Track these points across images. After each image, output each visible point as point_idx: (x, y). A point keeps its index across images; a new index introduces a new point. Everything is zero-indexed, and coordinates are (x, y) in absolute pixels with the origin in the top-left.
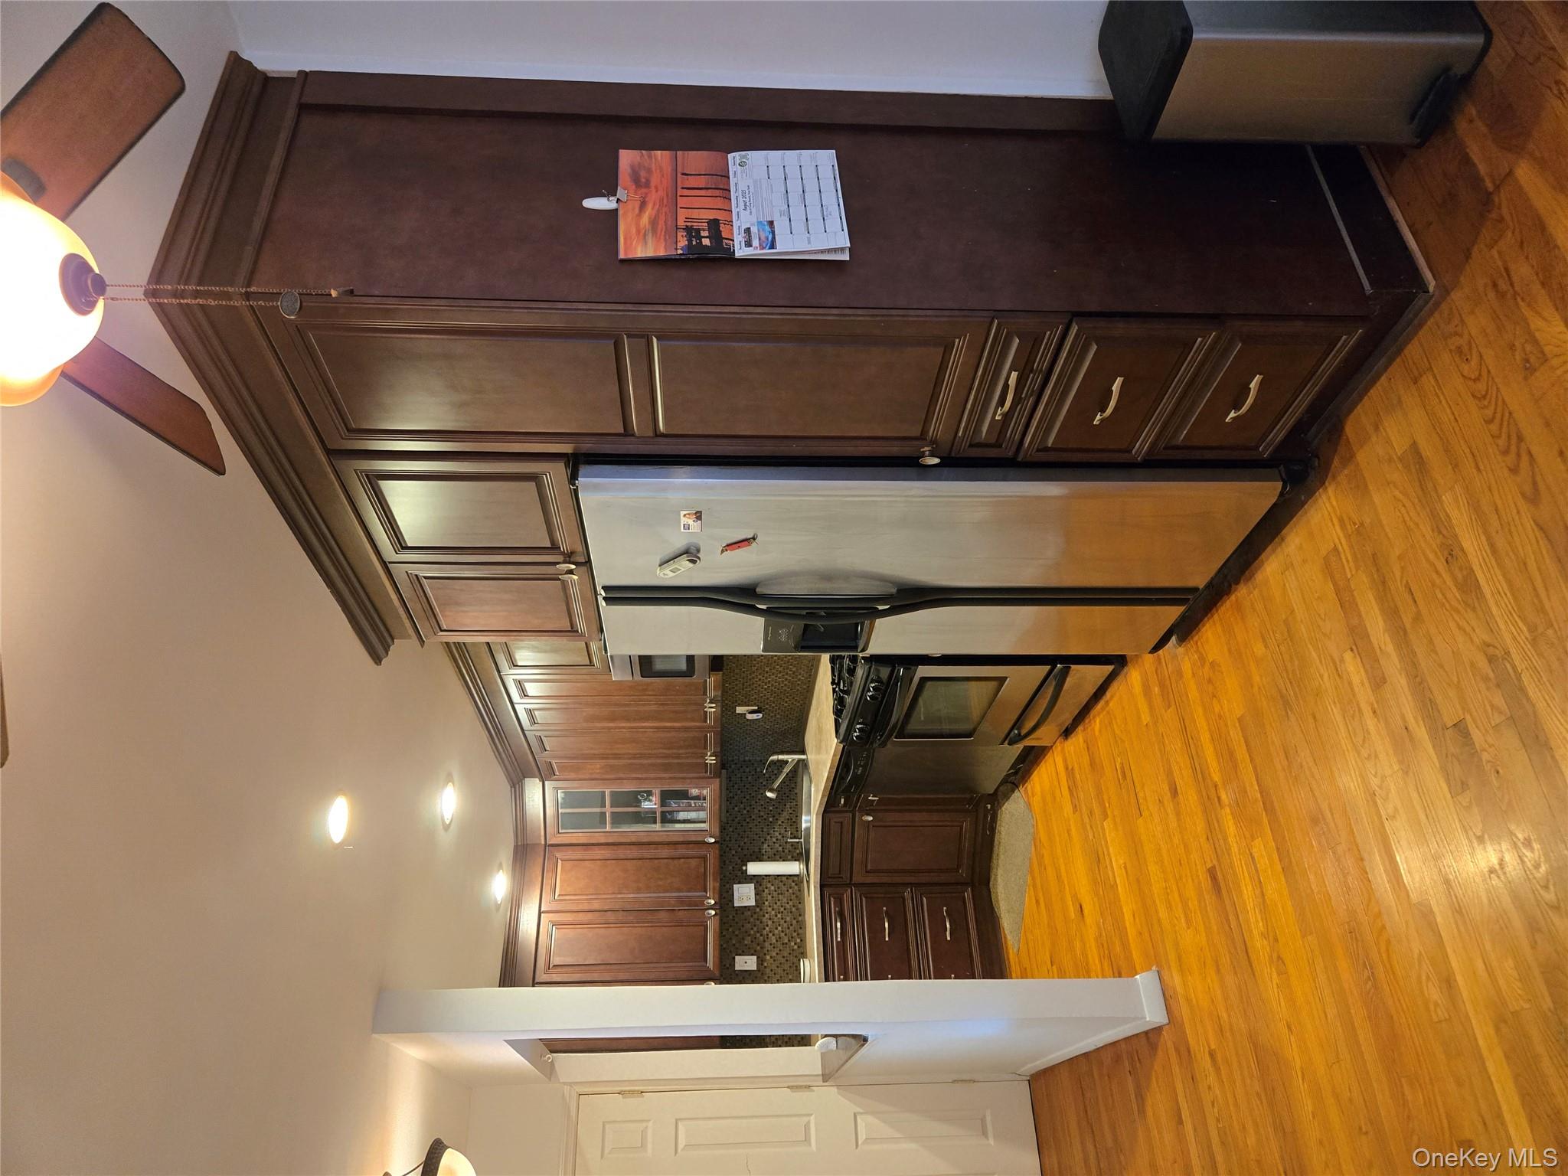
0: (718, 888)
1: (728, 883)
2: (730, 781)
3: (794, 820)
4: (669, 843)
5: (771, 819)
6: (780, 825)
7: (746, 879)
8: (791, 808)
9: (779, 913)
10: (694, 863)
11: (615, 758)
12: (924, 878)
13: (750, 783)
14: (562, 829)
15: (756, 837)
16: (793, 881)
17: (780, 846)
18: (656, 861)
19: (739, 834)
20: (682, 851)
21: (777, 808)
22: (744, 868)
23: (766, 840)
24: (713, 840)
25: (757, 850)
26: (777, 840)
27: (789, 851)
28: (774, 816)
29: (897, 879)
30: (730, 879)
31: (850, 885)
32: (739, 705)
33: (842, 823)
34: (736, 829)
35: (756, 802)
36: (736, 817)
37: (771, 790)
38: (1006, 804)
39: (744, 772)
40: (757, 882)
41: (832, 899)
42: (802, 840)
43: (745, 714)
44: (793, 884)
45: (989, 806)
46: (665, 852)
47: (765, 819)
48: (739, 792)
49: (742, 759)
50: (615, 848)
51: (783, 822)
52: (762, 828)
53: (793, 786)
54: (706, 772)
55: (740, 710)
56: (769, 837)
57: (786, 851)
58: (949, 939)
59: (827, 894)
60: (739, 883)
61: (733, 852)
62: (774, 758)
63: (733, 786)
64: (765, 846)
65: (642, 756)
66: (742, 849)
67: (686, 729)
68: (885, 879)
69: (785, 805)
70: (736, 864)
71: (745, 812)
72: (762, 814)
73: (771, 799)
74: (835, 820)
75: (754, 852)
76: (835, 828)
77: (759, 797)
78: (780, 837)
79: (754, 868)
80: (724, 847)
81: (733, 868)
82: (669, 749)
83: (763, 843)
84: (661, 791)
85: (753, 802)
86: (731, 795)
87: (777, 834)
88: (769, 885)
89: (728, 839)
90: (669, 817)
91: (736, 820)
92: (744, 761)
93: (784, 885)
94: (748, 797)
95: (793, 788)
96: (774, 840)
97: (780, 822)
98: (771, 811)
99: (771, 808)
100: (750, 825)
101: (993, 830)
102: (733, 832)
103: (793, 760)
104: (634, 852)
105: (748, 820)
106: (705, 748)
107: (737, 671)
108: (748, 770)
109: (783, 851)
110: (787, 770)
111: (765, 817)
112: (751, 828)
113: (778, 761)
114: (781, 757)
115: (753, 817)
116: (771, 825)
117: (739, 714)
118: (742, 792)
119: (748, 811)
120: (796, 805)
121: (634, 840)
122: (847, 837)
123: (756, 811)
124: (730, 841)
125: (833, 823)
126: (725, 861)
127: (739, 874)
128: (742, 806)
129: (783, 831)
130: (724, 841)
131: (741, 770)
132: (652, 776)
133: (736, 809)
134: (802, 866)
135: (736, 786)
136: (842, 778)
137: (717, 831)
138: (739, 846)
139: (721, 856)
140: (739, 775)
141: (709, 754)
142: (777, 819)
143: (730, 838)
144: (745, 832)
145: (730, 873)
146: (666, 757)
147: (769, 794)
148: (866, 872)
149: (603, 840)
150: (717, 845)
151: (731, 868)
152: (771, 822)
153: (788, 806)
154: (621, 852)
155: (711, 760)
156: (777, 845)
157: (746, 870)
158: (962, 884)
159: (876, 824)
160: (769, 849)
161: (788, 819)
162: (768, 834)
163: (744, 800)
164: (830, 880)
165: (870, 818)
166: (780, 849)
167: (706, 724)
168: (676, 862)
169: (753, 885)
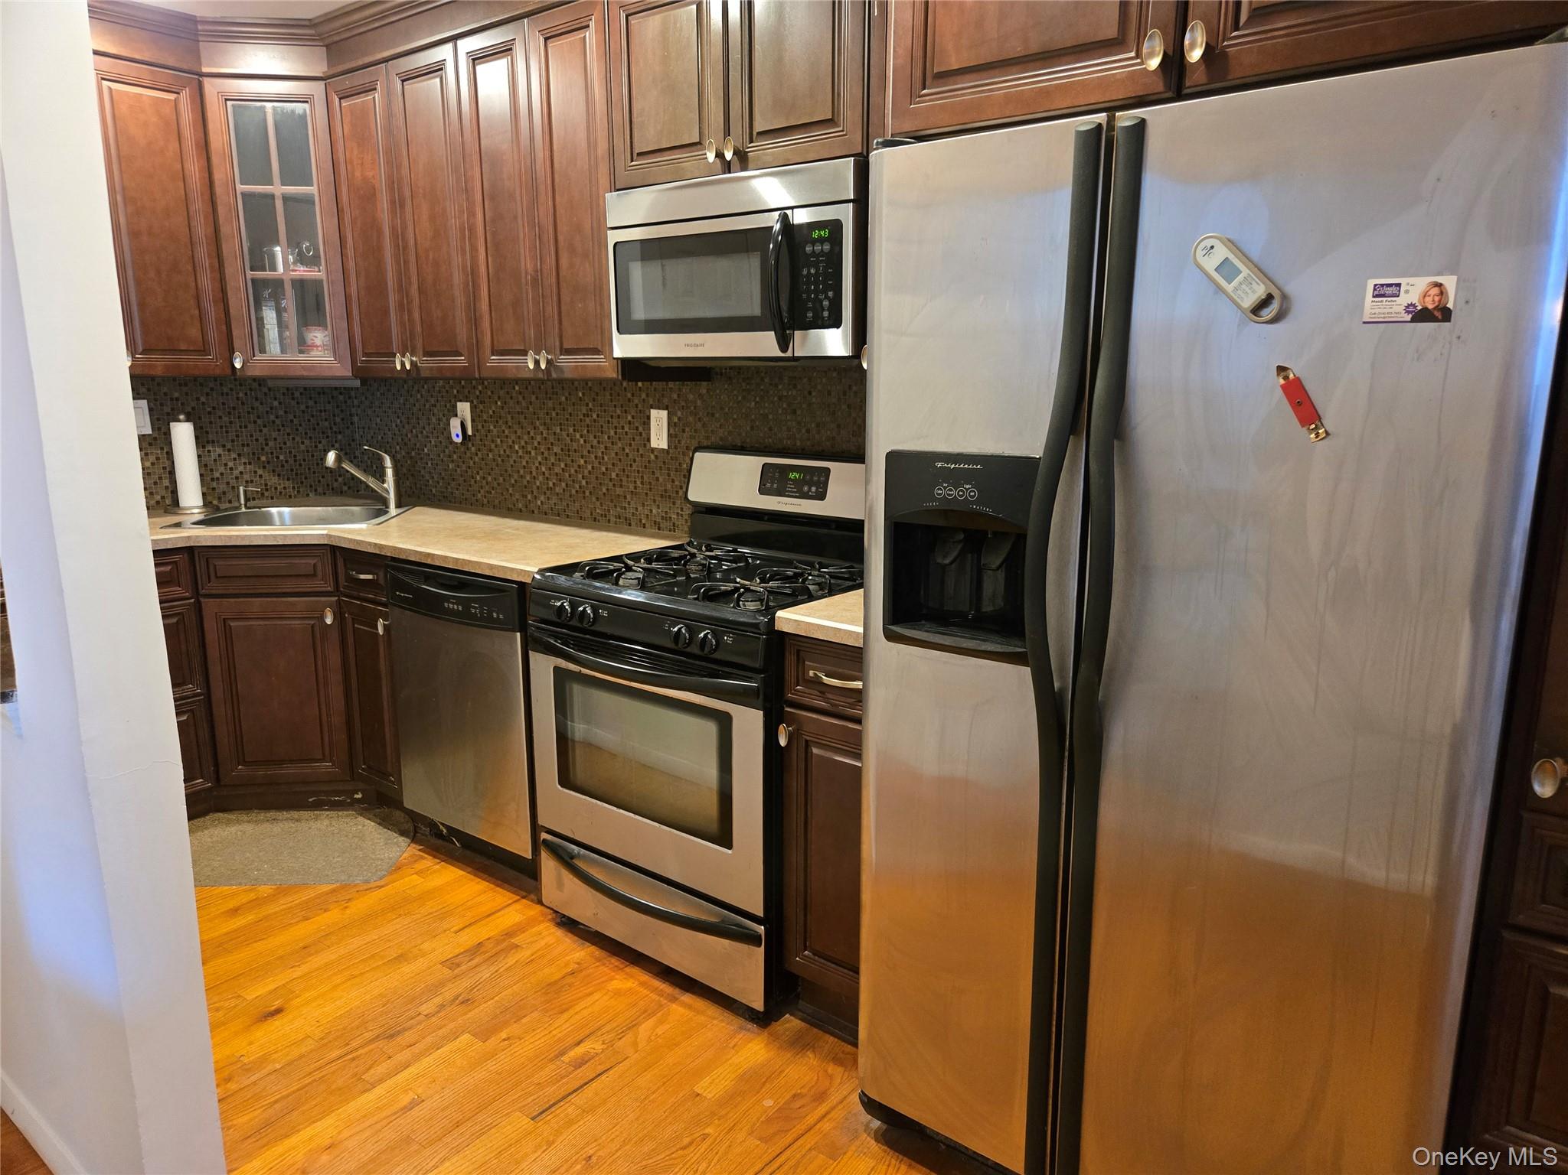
0: (152, 373)
1: (149, 390)
2: (319, 393)
3: (266, 494)
4: (224, 291)
5: (263, 458)
6: (255, 472)
7: (158, 419)
8: (285, 488)
10: (194, 332)
11: (392, 202)
12: (220, 711)
13: (318, 424)
14: (233, 105)
15: (232, 435)
16: (163, 498)
17: (222, 474)
18: (190, 268)
19: (234, 408)
20: (212, 313)
21: (283, 466)
22: (182, 417)
23: (229, 450)
24: (238, 365)
25: (211, 437)
26: (231, 469)
27: (214, 489)
28: (268, 462)
29: (216, 671)
30: (155, 394)
31: (196, 594)
32: (473, 408)
33: (314, 575)
34: (243, 404)
35: (289, 434)
36: (262, 404)
37: (338, 459)
38: (373, 824)
39: (334, 416)
40: (155, 439)
41: (169, 568)
42: (243, 510)
43: (456, 416)
45: (359, 796)
46: (207, 283)
47: (263, 449)
48: (303, 407)
49: (354, 410)
50: (207, 197)
51: (261, 476)
52: (248, 445)
53: (320, 490)
54: (365, 354)
55: (464, 408)
56: (234, 455)
57: (214, 484)
59: (176, 558)
60: (151, 410)
61: (203, 399)
62: (388, 462)
63: (311, 398)
64: (219, 450)
65: (401, 248)
66: (210, 413)
67: (474, 321)
68: (213, 653)
69: (288, 479)
70: (182, 404)
71: (272, 417)
72: (271, 444)
73: (323, 459)
74: (319, 568)
75: (207, 433)
76: (306, 563)
77: (298, 439)
78: (236, 473)
79: (183, 433)
80: (211, 385)
81: (177, 399)
82: (420, 291)
83: (224, 446)
84: (322, 281)
85: (288, 430)
86: (297, 394)
87: (241, 468)
88: (152, 458)
89: (225, 390)
90: (266, 293)
91: (257, 404)
92: (351, 415)
93: (155, 483)
94: (296, 421)
95: (316, 490)
96: (230, 464)
97: (260, 472)
98: (278, 458)
99: (282, 457)
100: (251, 426)
101: (318, 806)
102: (238, 399)
103: (387, 491)
104: (201, 231)
105: (259, 422)
106: (427, 354)
107: (550, 404)
108: (338, 420)
109: (213, 480)
110: (371, 482)
111: (267, 449)
112: (246, 427)
113: (383, 468)
114: (389, 472)
115: (265, 430)
116: (254, 458)
117: (455, 407)
118: (303, 412)
119: (274, 422)
120: (290, 497)
121: (224, 230)
122: (289, 586)
123: (274, 435)
124: (222, 394)
125: (312, 561)
126: (186, 385)
127: (167, 409)
128: (281, 413)
129: (247, 477)
130: (221, 384)
131: (337, 411)
132: (351, 264)
133: (276, 403)
134: (196, 511)
135: (311, 403)
136: (428, 578)
137: (255, 371)
138: (214, 408)
139: (195, 379)
140: (329, 407)
141: (414, 359)
142: (264, 467)
143: (227, 394)
144: (239, 417)
145: (165, 394)
146: (402, 290)
147: (331, 457)
148: (224, 619)
149: (218, 176)
150: (229, 371)
151: (176, 395)
152: (259, 458)
153: (287, 484)
154: (198, 206)
155: (402, 362)
156: (222, 469)
157: (179, 421)
158: (217, 772)
159: (317, 629)
160: (213, 456)
161: (266, 485)
162: (239, 455)
163: (291, 417)
164: (203, 563)
165: (329, 621)
166: (217, 475)
167: (488, 351)
168: (192, 302)
169: (150, 432)
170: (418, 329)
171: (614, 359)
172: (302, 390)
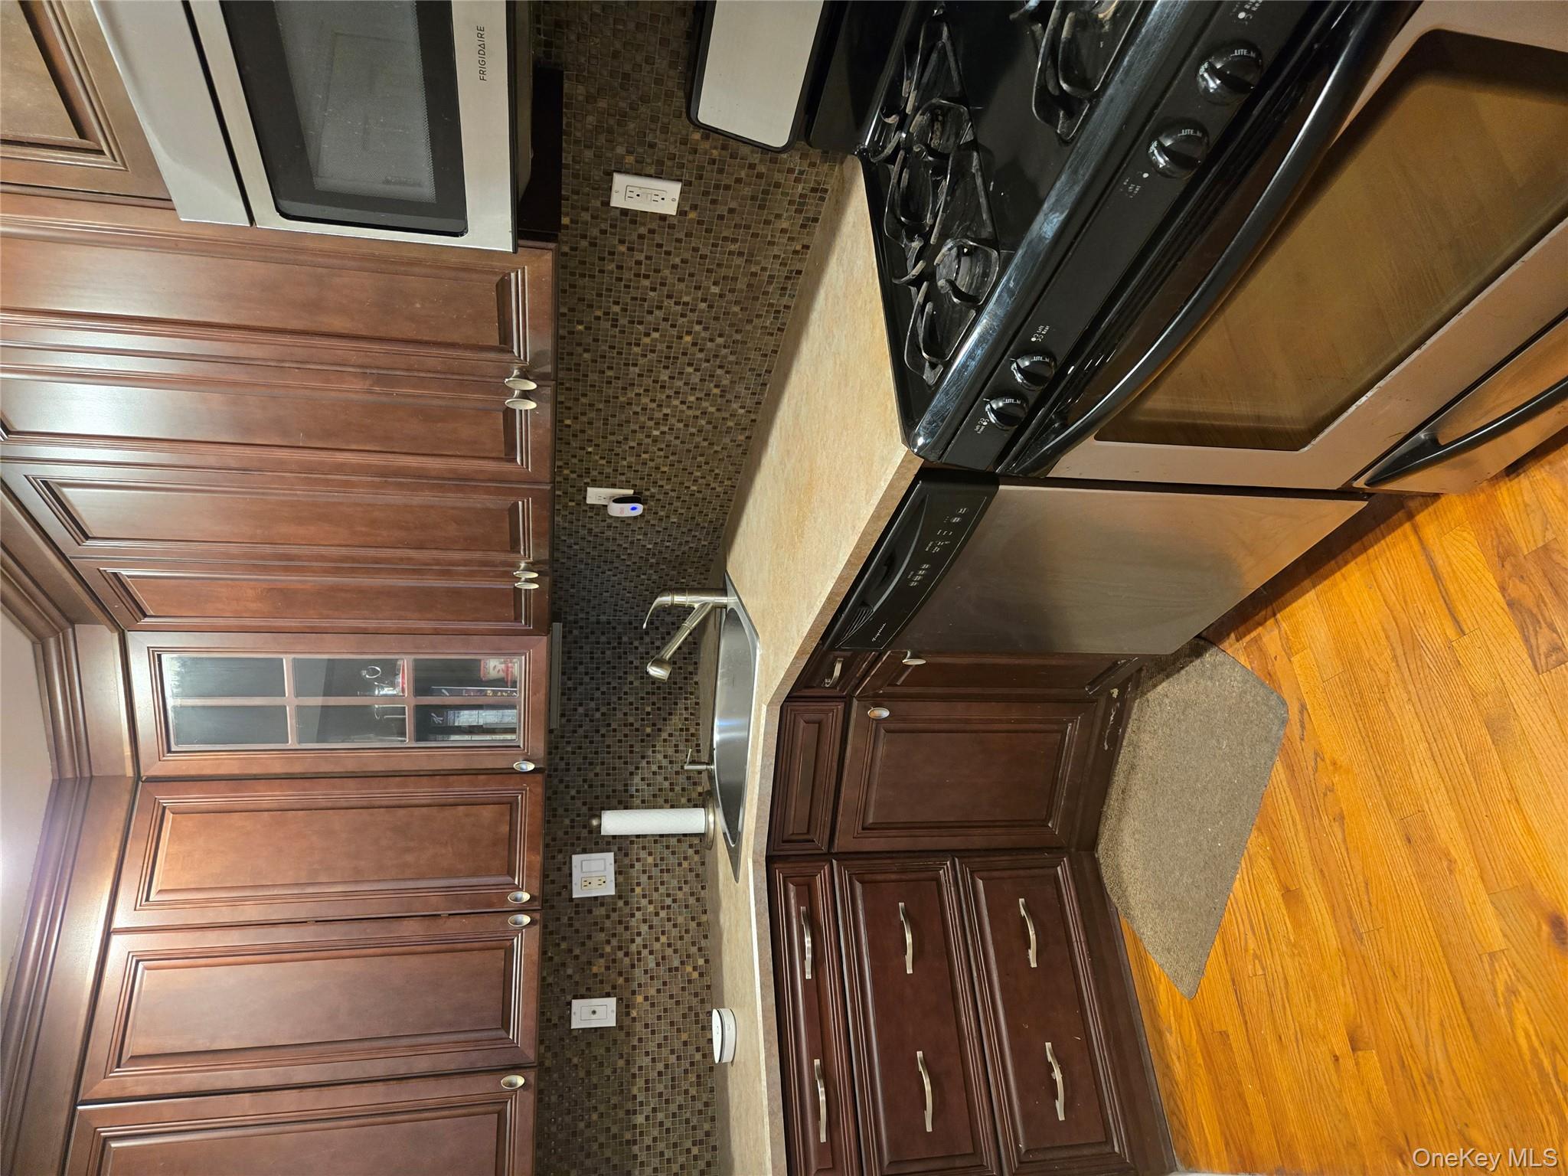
0: (538, 866)
1: (560, 851)
2: (570, 658)
3: (692, 731)
4: (433, 774)
5: (648, 730)
6: (665, 740)
7: (597, 843)
8: (686, 709)
9: (663, 908)
10: (487, 813)
11: (286, 569)
12: (977, 840)
13: (609, 663)
14: (177, 744)
15: (618, 763)
16: (691, 846)
17: (666, 779)
18: (401, 812)
19: (585, 758)
20: (460, 789)
21: (659, 709)
22: (595, 822)
23: (637, 768)
24: (531, 767)
25: (620, 787)
26: (660, 768)
27: (683, 789)
28: (654, 725)
29: (926, 842)
30: (566, 845)
31: (828, 856)
32: (595, 483)
33: (820, 723)
34: (580, 748)
35: (620, 699)
36: (581, 726)
37: (659, 663)
38: (1164, 684)
39: (598, 643)
40: (620, 849)
41: (791, 886)
42: (714, 767)
43: (605, 506)
44: (691, 852)
45: (1115, 692)
46: (423, 792)
47: (637, 730)
48: (586, 679)
49: (593, 619)
50: (307, 783)
51: (670, 735)
52: (632, 746)
53: (691, 668)
54: (517, 619)
55: (595, 495)
56: (644, 764)
57: (678, 789)
58: (1034, 965)
59: (779, 877)
60: (584, 851)
61: (573, 792)
62: (666, 599)
63: (576, 668)
64: (637, 779)
65: (355, 566)
66: (591, 786)
67: (462, 482)
68: (902, 843)
69: (676, 704)
70: (578, 815)
71: (598, 715)
72: (631, 719)
73: (654, 681)
74: (807, 716)
75: (614, 791)
76: (803, 733)
77: (626, 688)
78: (665, 763)
79: (614, 823)
80: (556, 781)
81: (572, 821)
82: (420, 546)
83: (631, 774)
84: (416, 660)
85: (614, 699)
86: (570, 684)
87: (660, 757)
88: (643, 854)
89: (562, 765)
90: (437, 720)
91: (581, 731)
92: (598, 623)
93: (673, 853)
94: (604, 688)
95: (691, 673)
96: (654, 768)
97: (664, 735)
98: (648, 714)
99: (648, 709)
100: (608, 741)
101: (1116, 741)
102: (574, 753)
103: (704, 605)
104: (352, 792)
105: (603, 731)
106: (514, 546)
107: (593, 377)
108: (603, 639)
109: (672, 790)
110: (691, 624)
111: (637, 725)
112: (609, 746)
113: (674, 606)
114: (679, 599)
115: (614, 726)
116: (647, 740)
117: (592, 507)
118: (592, 678)
119: (603, 714)
120: (697, 704)
121: (351, 766)
122: (830, 752)
123: (620, 715)
124: (568, 770)
125: (802, 724)
126: (555, 810)
127: (584, 833)
128: (592, 705)
129: (670, 751)
130: (556, 770)
131: (592, 639)
132: (389, 624)
133: (581, 710)
134: (711, 818)
135: (581, 669)
136: (864, 602)
137: (539, 748)
138: (585, 781)
139: (549, 799)
140: (587, 648)
141: (523, 565)
142: (660, 730)
143: (568, 764)
144: (596, 753)
145: (566, 833)
146: (419, 570)
147: (655, 671)
148: (863, 829)
149: (278, 768)
150: (539, 777)
151: (567, 822)
152: (648, 735)
153: (681, 705)
154: (319, 794)
155: (527, 581)
156: (660, 778)
157: (600, 826)
158: (1050, 849)
159: (892, 726)
160: (643, 786)
161: (681, 730)
162: (643, 757)
163: (598, 694)
164: (787, 846)
165: (885, 713)
166: (666, 784)
167: (507, 467)
168: (448, 812)
169: (611, 855)
170: (477, 555)
171: (515, 251)
172: (565, 677)
